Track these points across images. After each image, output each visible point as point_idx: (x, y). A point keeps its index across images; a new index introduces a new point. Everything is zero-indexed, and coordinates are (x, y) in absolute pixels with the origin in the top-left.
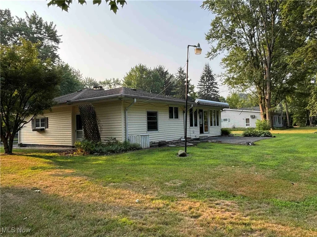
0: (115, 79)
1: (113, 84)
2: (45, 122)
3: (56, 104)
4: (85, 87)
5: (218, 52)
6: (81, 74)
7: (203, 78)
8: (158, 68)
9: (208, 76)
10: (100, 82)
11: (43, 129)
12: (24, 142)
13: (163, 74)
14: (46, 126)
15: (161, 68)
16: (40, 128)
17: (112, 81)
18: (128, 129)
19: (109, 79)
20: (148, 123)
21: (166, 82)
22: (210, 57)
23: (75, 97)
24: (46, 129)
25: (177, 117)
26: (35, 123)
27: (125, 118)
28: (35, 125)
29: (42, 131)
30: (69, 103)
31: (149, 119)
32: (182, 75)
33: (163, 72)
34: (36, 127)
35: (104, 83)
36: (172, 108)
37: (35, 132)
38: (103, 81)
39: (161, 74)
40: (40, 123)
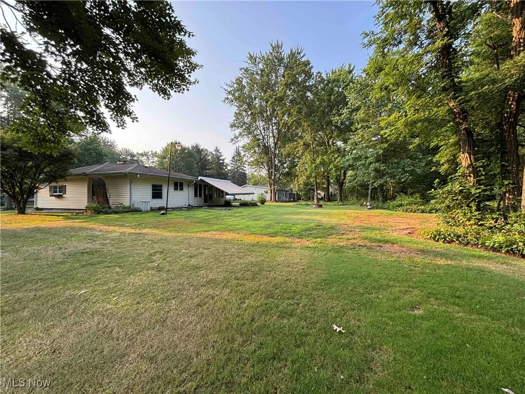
0: (154, 152)
1: (151, 156)
2: (63, 189)
3: (71, 175)
4: (121, 157)
5: (239, 139)
6: (116, 144)
7: (233, 158)
8: (195, 146)
9: (238, 156)
10: (138, 154)
11: (61, 195)
12: (40, 206)
13: (199, 151)
14: (64, 192)
15: (197, 146)
16: (58, 194)
17: (150, 153)
18: (132, 196)
19: (147, 151)
20: (153, 193)
21: (201, 159)
22: (233, 142)
23: (93, 170)
24: (64, 195)
25: (182, 189)
26: (53, 190)
27: (131, 188)
28: (53, 191)
29: (60, 197)
30: (85, 174)
31: (153, 190)
32: (218, 154)
33: (199, 149)
34: (54, 193)
35: (142, 155)
36: (177, 182)
37: (53, 198)
38: (140, 152)
39: (198, 150)
40: (58, 190)
